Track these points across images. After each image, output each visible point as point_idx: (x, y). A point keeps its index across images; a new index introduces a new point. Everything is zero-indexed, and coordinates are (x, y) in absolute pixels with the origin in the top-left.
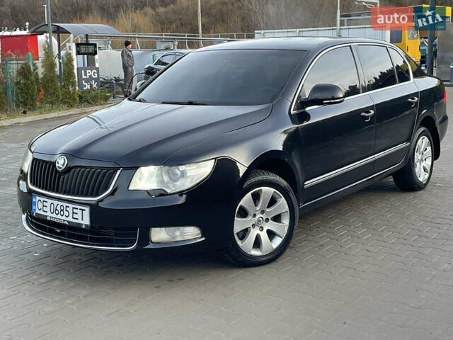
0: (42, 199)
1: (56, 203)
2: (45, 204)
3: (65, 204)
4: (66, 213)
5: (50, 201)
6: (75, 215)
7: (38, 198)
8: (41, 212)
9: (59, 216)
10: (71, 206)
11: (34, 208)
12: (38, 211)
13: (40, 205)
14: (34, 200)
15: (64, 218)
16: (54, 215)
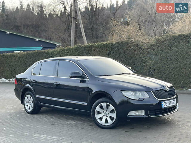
0: (165, 102)
1: (169, 101)
2: (166, 103)
3: (171, 101)
4: (172, 103)
5: (167, 101)
6: (174, 103)
7: (163, 102)
8: (166, 106)
9: (170, 105)
10: (173, 100)
11: (162, 106)
12: (164, 107)
13: (165, 104)
14: (162, 103)
15: (172, 105)
16: (169, 105)
